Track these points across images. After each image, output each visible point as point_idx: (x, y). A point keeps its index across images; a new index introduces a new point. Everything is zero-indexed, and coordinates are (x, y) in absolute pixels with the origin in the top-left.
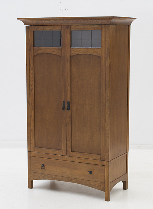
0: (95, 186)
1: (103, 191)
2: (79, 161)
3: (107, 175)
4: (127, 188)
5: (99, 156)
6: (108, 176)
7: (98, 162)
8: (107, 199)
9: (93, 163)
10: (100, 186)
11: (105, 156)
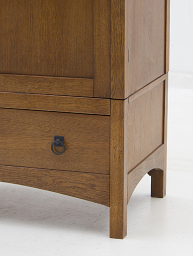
0: (74, 187)
1: (102, 203)
2: (15, 103)
3: (118, 149)
4: (165, 193)
5: (88, 83)
6: (122, 153)
7: (85, 106)
8: (118, 231)
9: (65, 107)
10: (94, 186)
11: (111, 80)
